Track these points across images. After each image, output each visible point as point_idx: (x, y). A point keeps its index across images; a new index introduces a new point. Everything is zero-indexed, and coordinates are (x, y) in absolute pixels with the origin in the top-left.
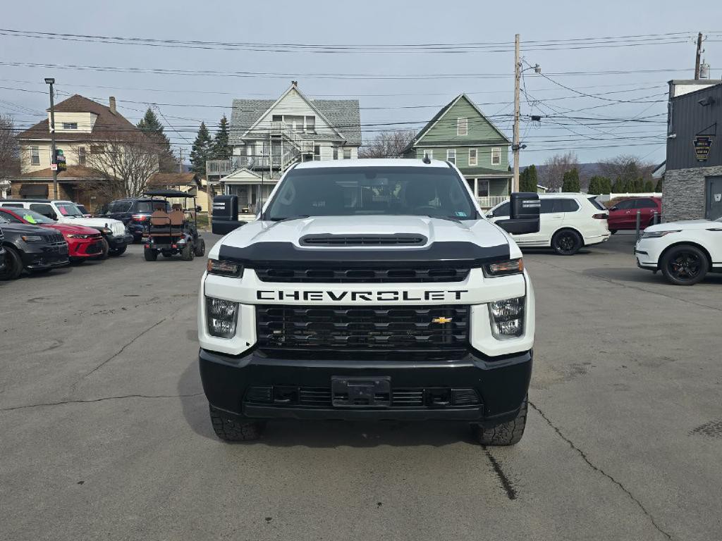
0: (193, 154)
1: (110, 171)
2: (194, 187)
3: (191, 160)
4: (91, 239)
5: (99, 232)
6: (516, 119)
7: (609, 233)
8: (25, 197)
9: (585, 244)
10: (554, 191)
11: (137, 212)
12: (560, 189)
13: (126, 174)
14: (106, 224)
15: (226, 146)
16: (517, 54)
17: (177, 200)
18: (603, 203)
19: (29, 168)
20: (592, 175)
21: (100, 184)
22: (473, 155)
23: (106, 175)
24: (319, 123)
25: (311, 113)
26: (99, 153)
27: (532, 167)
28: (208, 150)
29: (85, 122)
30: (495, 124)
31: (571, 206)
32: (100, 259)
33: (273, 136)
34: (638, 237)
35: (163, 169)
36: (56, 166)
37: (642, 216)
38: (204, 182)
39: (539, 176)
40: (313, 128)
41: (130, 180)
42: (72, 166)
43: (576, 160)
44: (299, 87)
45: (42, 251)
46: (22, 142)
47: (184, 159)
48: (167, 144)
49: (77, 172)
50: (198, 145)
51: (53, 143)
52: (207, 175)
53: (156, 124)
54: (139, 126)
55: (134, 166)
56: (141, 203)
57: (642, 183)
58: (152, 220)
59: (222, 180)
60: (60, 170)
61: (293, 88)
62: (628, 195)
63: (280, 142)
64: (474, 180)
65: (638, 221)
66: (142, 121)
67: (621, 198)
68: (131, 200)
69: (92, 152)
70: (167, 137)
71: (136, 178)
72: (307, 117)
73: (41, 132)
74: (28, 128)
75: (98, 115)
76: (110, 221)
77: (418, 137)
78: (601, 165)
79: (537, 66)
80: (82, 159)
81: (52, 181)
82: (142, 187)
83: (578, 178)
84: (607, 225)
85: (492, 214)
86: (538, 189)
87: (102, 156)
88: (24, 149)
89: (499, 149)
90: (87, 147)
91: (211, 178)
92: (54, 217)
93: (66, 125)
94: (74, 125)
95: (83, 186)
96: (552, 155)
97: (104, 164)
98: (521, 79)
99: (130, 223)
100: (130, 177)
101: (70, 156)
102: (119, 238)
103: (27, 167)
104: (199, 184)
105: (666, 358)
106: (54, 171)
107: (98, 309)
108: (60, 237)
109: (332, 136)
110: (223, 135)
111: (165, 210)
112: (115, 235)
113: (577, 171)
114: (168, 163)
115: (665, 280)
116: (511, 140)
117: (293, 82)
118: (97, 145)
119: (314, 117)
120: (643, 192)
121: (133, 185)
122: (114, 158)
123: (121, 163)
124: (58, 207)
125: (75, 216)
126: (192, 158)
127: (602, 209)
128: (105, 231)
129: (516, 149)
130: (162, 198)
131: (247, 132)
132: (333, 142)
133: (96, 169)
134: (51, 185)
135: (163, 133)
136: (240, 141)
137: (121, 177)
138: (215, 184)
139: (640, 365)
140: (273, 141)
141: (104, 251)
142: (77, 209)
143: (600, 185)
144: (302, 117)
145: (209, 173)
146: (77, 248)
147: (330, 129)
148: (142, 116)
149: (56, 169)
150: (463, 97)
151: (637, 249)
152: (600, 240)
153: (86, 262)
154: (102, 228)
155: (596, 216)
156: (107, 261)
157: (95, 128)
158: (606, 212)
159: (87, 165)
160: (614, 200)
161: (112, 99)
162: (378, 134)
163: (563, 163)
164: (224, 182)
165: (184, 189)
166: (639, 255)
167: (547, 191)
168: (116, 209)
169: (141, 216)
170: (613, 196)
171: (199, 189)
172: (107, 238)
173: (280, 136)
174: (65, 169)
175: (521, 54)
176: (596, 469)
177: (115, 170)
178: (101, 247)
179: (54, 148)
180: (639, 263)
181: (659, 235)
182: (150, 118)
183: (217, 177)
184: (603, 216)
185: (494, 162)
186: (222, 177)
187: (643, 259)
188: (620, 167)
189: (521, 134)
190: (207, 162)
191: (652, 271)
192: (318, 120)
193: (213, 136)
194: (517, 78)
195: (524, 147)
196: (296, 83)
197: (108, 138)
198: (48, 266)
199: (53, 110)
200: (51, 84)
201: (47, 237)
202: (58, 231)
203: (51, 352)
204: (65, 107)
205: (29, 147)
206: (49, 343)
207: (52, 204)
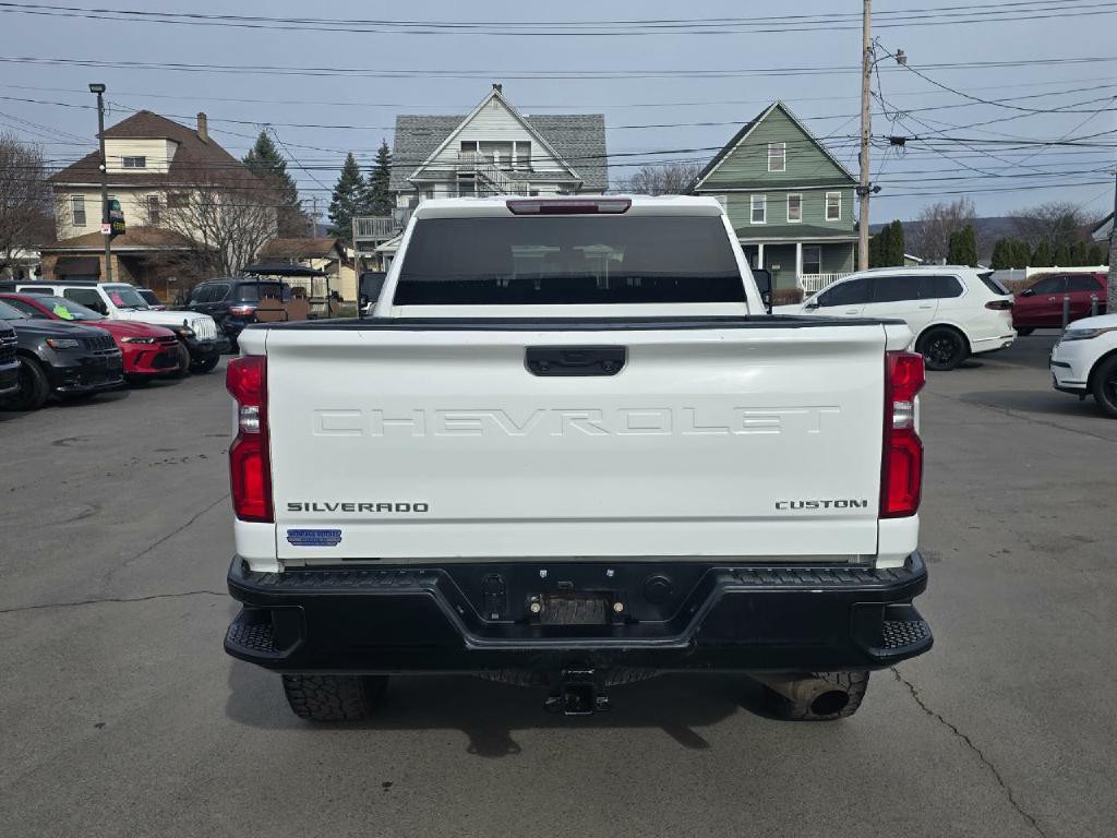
0: (333, 208)
1: (199, 235)
2: (336, 261)
3: (330, 217)
4: (159, 344)
5: (173, 334)
6: (865, 144)
7: (1014, 332)
8: (63, 277)
9: (973, 351)
10: (934, 264)
11: (240, 303)
12: (945, 260)
13: (224, 240)
14: (186, 321)
15: (387, 193)
16: (867, 32)
17: (306, 282)
18: (1007, 284)
19: (70, 231)
20: (998, 237)
21: (182, 257)
22: (795, 202)
23: (191, 242)
24: (536, 150)
25: (526, 137)
26: (179, 206)
27: (897, 224)
28: (360, 200)
29: (157, 155)
30: (831, 152)
31: (949, 288)
32: (176, 377)
33: (461, 176)
34: (1057, 339)
35: (285, 231)
36: (108, 227)
37: (1072, 305)
38: (351, 253)
39: (908, 238)
40: (527, 160)
41: (230, 250)
42: (137, 228)
43: (972, 212)
44: (504, 95)
45: (79, 364)
46: (58, 189)
47: (321, 215)
48: (293, 192)
49: (146, 237)
50: (342, 189)
51: (104, 190)
52: (355, 240)
53: (275, 158)
54: (246, 161)
55: (236, 226)
56: (244, 288)
57: (1083, 252)
58: (258, 313)
59: (379, 248)
60: (115, 233)
61: (495, 96)
62: (1056, 270)
63: (472, 184)
64: (795, 246)
65: (1065, 312)
66: (251, 152)
67: (1042, 275)
68: (228, 282)
69: (169, 205)
70: (292, 178)
71: (240, 246)
72: (518, 143)
73: (89, 172)
74: (67, 166)
75: (179, 143)
76: (190, 316)
77: (702, 176)
78: (1015, 221)
79: (900, 52)
80: (154, 215)
81: (103, 252)
82: (251, 260)
83: (974, 242)
84: (1010, 319)
85: (816, 302)
86: (906, 261)
87: (186, 211)
88: (61, 201)
89: (839, 193)
90: (162, 197)
91: (361, 246)
92: (102, 309)
93: (128, 161)
94: (141, 161)
95: (155, 259)
96: (931, 203)
97: (192, 224)
98: (873, 75)
99: (227, 318)
100: (231, 245)
101: (132, 211)
102: (207, 343)
103: (66, 229)
104: (344, 256)
105: (1079, 538)
106: (106, 235)
107: (164, 456)
108: (108, 342)
109: (559, 174)
110: (382, 172)
111: (280, 298)
112: (200, 337)
113: (973, 229)
114: (292, 221)
115: (1100, 411)
116: (858, 179)
117: (494, 86)
118: (177, 192)
119: (529, 144)
120: (1085, 265)
121: (235, 259)
122: (204, 214)
123: (215, 222)
124: (109, 295)
125: (135, 307)
126: (332, 214)
127: (1003, 293)
128: (183, 332)
129: (864, 192)
130: (274, 278)
131: (420, 169)
132: (560, 184)
133: (177, 233)
134: (103, 259)
135: (286, 171)
136: (408, 184)
137: (215, 244)
138: (368, 256)
140: (462, 184)
141: (182, 364)
142: (140, 297)
143: (1011, 253)
144: (509, 144)
145: (357, 237)
146: (138, 360)
147: (554, 164)
148: (252, 144)
149: (109, 232)
150: (778, 107)
151: (1054, 359)
152: (998, 344)
153: (154, 381)
154: (178, 327)
155: (991, 305)
156: (187, 380)
157: (175, 165)
158: (1009, 298)
159: (163, 226)
160: (1033, 277)
161: (202, 117)
162: (638, 170)
163: (950, 217)
164: (381, 253)
165: (318, 264)
166: (1055, 369)
167: (920, 264)
168: (204, 297)
169: (245, 308)
170: (1031, 271)
171: (344, 264)
172: (187, 344)
173: (472, 176)
174: (123, 232)
175: (872, 34)
177: (205, 232)
178: (177, 358)
179: (105, 196)
180: (1056, 381)
181: (1092, 334)
182: (264, 148)
183: (372, 244)
184: (1003, 305)
185: (829, 217)
186: (379, 243)
187: (1063, 376)
188: (1047, 222)
190: (354, 219)
191: (1077, 397)
192: (534, 145)
193: (366, 176)
194: (867, 73)
195: (877, 189)
196: (499, 87)
197: (194, 181)
198: (90, 387)
199: (103, 135)
200: (100, 93)
201: (88, 341)
202: (106, 332)
203: (79, 524)
204: (125, 131)
205: (70, 196)
206: (78, 510)
207: (99, 288)
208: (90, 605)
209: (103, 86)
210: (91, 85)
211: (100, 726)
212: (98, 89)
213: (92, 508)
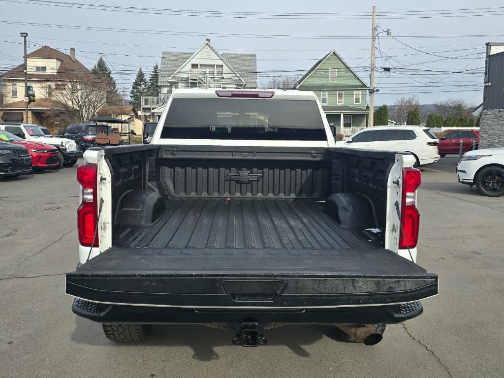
0: (132, 92)
1: (70, 103)
2: (133, 117)
3: (131, 96)
4: (49, 153)
5: (56, 148)
6: (372, 70)
7: (439, 156)
8: (6, 121)
9: (421, 164)
10: (401, 124)
11: (87, 134)
12: (406, 123)
13: (81, 106)
14: (62, 142)
15: (157, 86)
16: (374, 21)
17: (119, 126)
18: (436, 134)
19: (9, 100)
20: (429, 113)
21: (61, 113)
22: (340, 96)
23: (66, 106)
24: (226, 69)
25: (220, 63)
26: (61, 89)
27: (385, 106)
28: (145, 89)
29: (52, 66)
30: (356, 73)
31: (410, 135)
32: (57, 168)
33: (191, 79)
34: (460, 160)
35: (109, 102)
36: (27, 98)
37: (464, 144)
38: (140, 113)
39: (390, 113)
40: (221, 74)
41: (84, 110)
42: (41, 99)
43: (418, 102)
44: (212, 43)
45: (11, 162)
46: (5, 80)
47: (126, 95)
48: (114, 85)
49: (44, 104)
50: (137, 84)
51: (26, 81)
52: (142, 107)
53: (106, 69)
54: (93, 70)
55: (87, 99)
56: (90, 128)
57: (466, 121)
58: (96, 140)
59: (153, 111)
60: (30, 101)
61: (207, 44)
62: (455, 128)
63: (196, 83)
64: (340, 115)
65: (461, 147)
66: (95, 67)
67: (449, 131)
68: (83, 125)
69: (56, 89)
70: (114, 78)
71: (89, 109)
72: (217, 65)
73: (19, 73)
74: (9, 70)
75: (62, 61)
76: (65, 140)
77: (299, 82)
78: (436, 106)
79: (388, 30)
80: (49, 93)
81: (25, 110)
82: (94, 115)
83: (418, 115)
84: (437, 150)
85: (351, 140)
86: (389, 123)
87: (64, 92)
88: (5, 86)
89: (360, 92)
90: (53, 85)
91: (145, 110)
92: (23, 136)
93: (38, 68)
94: (44, 69)
95: (49, 113)
97: (65, 98)
98: (377, 40)
99: (82, 142)
100: (85, 108)
101: (39, 91)
102: (72, 153)
103: (8, 99)
104: (136, 114)
105: (475, 253)
106: (26, 102)
107: (49, 206)
108: (25, 151)
109: (236, 80)
110: (155, 76)
111: (107, 133)
112: (68, 150)
113: (418, 109)
114: (113, 98)
115: (479, 193)
116: (368, 85)
117: (207, 40)
118: (60, 83)
119: (222, 66)
120: (467, 127)
121: (86, 114)
122: (73, 93)
123: (77, 97)
124: (26, 129)
125: (38, 136)
126: (132, 95)
127: (434, 138)
128: (61, 147)
129: (372, 92)
130: (105, 124)
131: (173, 75)
132: (236, 85)
133: (59, 102)
134: (24, 113)
135: (111, 75)
136: (167, 83)
137: (78, 108)
138: (148, 114)
139: (455, 257)
140: (191, 83)
141: (60, 162)
142: (41, 130)
143: (434, 120)
144: (213, 66)
146: (39, 160)
147: (233, 75)
148: (96, 63)
149: (28, 101)
150: (334, 53)
151: (459, 169)
152: (432, 161)
153: (46, 170)
154: (59, 145)
155: (429, 144)
156: (61, 170)
157: (59, 72)
158: (437, 141)
159: (53, 98)
160: (445, 132)
161: (73, 49)
162: (271, 79)
163: (408, 104)
164: (154, 113)
165: (124, 118)
166: (460, 174)
167: (395, 124)
168: (71, 131)
169: (90, 137)
170: (444, 129)
171: (136, 118)
172: (62, 153)
173: (196, 80)
174: (34, 101)
175: (376, 22)
176: (414, 339)
177: (73, 102)
178: (58, 160)
179: (26, 84)
180: (459, 179)
181: (475, 158)
182: (101, 64)
183: (150, 109)
184: (434, 144)
185: (355, 102)
186: (153, 109)
187: (462, 176)
188: (450, 107)
189: (375, 81)
190: (142, 97)
191: (469, 186)
192: (225, 67)
194: (374, 39)
195: (378, 91)
196: (208, 40)
197: (68, 78)
198: (16, 172)
199: (26, 57)
200: (25, 37)
201: (16, 151)
202: (24, 147)
203: (6, 239)
204: (37, 54)
205: (10, 84)
206: (6, 232)
207: (22, 126)
208: (9, 280)
209: (27, 34)
210: (21, 33)
211: (10, 343)
212: (25, 35)
213: (13, 231)
